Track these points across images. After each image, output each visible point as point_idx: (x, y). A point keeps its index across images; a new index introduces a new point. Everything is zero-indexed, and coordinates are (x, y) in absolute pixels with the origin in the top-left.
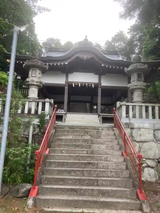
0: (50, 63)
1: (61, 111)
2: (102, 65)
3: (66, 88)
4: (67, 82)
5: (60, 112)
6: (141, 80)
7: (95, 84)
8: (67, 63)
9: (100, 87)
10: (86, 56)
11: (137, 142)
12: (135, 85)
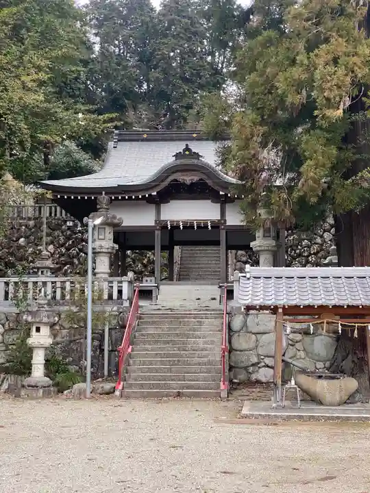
0: (124, 196)
1: (149, 281)
2: (221, 193)
3: (158, 233)
4: (158, 221)
5: (148, 283)
6: (270, 237)
7: (212, 222)
8: (155, 193)
9: (223, 229)
10: (190, 178)
11: (253, 334)
12: (259, 246)
